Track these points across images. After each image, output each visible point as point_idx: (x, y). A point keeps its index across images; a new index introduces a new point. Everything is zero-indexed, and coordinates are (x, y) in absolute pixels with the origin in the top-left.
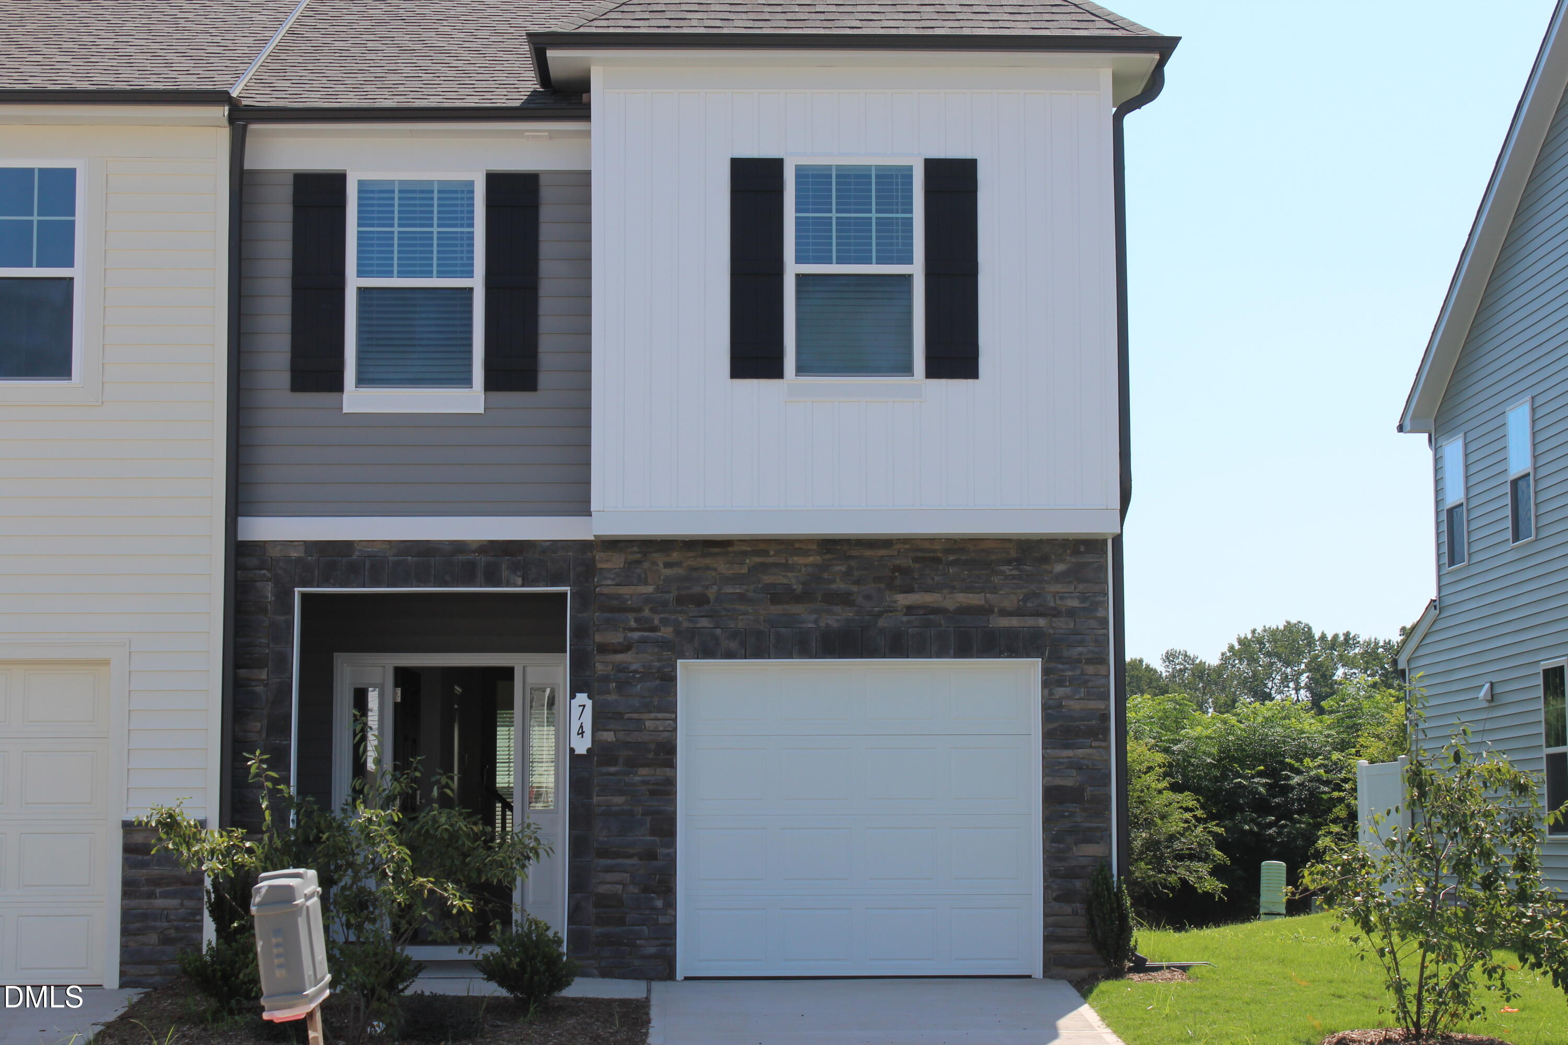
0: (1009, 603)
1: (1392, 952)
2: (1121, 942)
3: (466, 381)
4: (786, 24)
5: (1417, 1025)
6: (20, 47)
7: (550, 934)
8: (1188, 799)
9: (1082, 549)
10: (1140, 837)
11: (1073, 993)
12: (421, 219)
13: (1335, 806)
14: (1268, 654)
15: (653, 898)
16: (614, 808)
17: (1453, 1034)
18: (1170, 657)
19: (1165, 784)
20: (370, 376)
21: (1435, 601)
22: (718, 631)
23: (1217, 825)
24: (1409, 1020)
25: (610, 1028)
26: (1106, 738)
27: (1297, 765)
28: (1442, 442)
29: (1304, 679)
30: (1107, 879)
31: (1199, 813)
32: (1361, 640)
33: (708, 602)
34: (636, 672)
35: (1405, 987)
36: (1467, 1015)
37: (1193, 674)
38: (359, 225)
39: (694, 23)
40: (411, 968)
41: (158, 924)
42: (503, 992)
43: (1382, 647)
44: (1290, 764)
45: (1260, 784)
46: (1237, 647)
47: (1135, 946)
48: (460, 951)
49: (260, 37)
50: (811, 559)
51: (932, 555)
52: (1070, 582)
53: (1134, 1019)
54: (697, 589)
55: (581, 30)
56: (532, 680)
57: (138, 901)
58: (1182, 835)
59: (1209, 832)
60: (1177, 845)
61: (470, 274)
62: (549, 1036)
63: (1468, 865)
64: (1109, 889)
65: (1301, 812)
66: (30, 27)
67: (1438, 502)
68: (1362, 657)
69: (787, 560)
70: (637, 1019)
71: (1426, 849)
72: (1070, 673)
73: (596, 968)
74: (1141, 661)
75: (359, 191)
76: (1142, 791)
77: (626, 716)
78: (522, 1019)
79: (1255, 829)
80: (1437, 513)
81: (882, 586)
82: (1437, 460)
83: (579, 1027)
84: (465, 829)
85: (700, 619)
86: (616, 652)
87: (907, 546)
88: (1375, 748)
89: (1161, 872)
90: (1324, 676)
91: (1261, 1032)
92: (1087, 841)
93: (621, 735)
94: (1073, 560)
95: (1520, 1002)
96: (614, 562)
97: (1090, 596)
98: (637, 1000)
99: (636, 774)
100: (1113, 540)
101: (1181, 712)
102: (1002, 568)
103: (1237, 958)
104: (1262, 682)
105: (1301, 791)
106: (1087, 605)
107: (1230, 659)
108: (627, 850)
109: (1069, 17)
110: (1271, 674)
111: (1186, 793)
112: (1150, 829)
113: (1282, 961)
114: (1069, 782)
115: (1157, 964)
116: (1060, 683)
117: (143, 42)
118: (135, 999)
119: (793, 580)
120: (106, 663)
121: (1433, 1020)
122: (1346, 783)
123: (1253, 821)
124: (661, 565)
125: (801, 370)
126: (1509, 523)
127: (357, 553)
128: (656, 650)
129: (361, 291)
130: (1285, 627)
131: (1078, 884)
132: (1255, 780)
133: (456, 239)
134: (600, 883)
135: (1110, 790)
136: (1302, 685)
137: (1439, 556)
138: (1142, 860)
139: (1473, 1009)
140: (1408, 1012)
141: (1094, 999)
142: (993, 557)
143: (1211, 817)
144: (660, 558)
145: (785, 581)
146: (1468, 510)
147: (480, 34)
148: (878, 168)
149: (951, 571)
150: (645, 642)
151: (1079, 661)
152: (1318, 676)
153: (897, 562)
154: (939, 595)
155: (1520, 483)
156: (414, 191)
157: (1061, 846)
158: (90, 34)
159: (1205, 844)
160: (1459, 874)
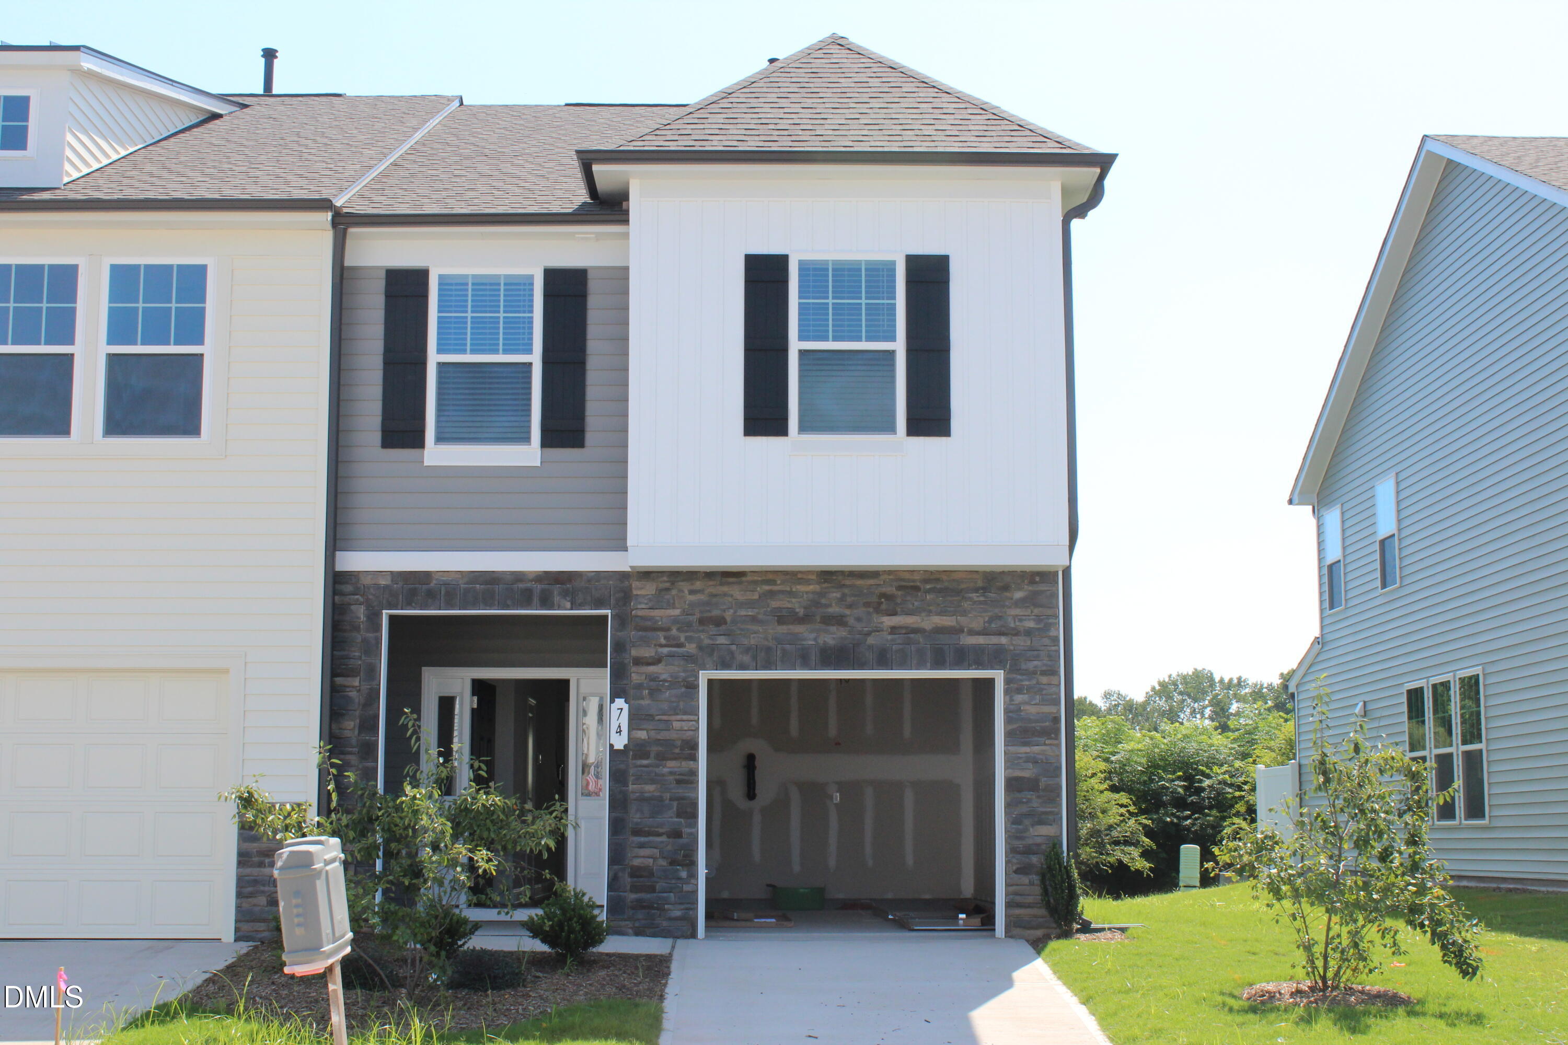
0: (977, 624)
1: (1302, 916)
2: (1070, 908)
3: (527, 439)
4: (791, 144)
5: (1324, 978)
6: (170, 171)
7: (586, 899)
8: (1123, 798)
9: (1037, 579)
10: (1085, 827)
11: (1030, 949)
12: (491, 306)
13: (1237, 803)
14: (1181, 693)
15: (678, 870)
16: (646, 795)
17: (1354, 986)
18: (1107, 695)
19: (1106, 786)
20: (447, 436)
21: (1318, 638)
22: (734, 647)
23: (1146, 818)
24: (1316, 973)
25: (635, 979)
26: (1058, 737)
27: (1208, 771)
28: (1323, 512)
29: (1208, 712)
30: (1058, 856)
31: (1132, 808)
32: (1250, 683)
33: (726, 623)
34: (665, 681)
35: (1313, 945)
36: (1367, 970)
37: (1125, 708)
38: (439, 312)
39: (715, 143)
40: (469, 927)
41: (266, 889)
42: (545, 948)
43: (1266, 688)
44: (1201, 771)
45: (1179, 787)
46: (1157, 687)
47: (1082, 911)
48: (499, 913)
49: (365, 164)
50: (811, 587)
51: (912, 584)
52: (1028, 607)
53: (1081, 973)
54: (716, 613)
55: (621, 148)
56: (583, 690)
57: (250, 870)
58: (1118, 825)
59: (1140, 824)
60: (1114, 833)
61: (529, 351)
62: (581, 985)
63: (1366, 842)
64: (1060, 864)
65: (1210, 808)
66: (183, 159)
67: (1320, 560)
68: (1251, 696)
69: (791, 589)
70: (659, 972)
71: (1331, 827)
72: (1027, 683)
73: (631, 928)
74: (1085, 698)
75: (440, 284)
76: (1088, 791)
77: (657, 718)
78: (560, 971)
79: (1175, 821)
80: (1320, 568)
81: (871, 610)
82: (1319, 526)
83: (608, 978)
84: (500, 803)
85: (718, 637)
86: (649, 664)
87: (891, 577)
88: (1268, 756)
89: (1102, 854)
90: (1222, 709)
91: (1190, 985)
92: (1041, 822)
93: (653, 733)
94: (1030, 588)
95: (1407, 957)
96: (647, 590)
97: (1043, 619)
98: (662, 956)
99: (665, 766)
100: (1063, 571)
101: (1119, 730)
102: (971, 595)
103: (1166, 921)
104: (1176, 714)
105: (1211, 791)
106: (1041, 626)
107: (1152, 696)
108: (657, 830)
109: (1025, 139)
110: (1183, 708)
111: (1122, 793)
112: (1093, 821)
113: (1204, 924)
114: (1026, 774)
115: (1100, 926)
116: (1019, 691)
117: (270, 168)
118: (244, 951)
119: (796, 605)
120: (226, 671)
121: (1337, 974)
122: (1246, 785)
123: (1173, 814)
124: (686, 592)
125: (803, 429)
126: (1378, 574)
127: (434, 582)
128: (682, 663)
129: (441, 365)
130: (1193, 673)
131: (1034, 859)
132: (1176, 783)
133: (519, 323)
134: (634, 857)
135: (1061, 781)
136: (1207, 716)
137: (1321, 602)
138: (1087, 845)
139: (1372, 966)
140: (1316, 967)
141: (1047, 956)
142: (963, 586)
143: (1142, 812)
144: (685, 586)
145: (789, 606)
146: (1345, 565)
147: (547, 165)
148: (867, 262)
149: (928, 597)
150: (674, 656)
151: (1035, 673)
152: (1218, 710)
153: (883, 590)
154: (918, 617)
155: (1386, 542)
156: (485, 284)
157: (1020, 827)
158: (229, 163)
159: (1136, 833)
160: (1360, 848)
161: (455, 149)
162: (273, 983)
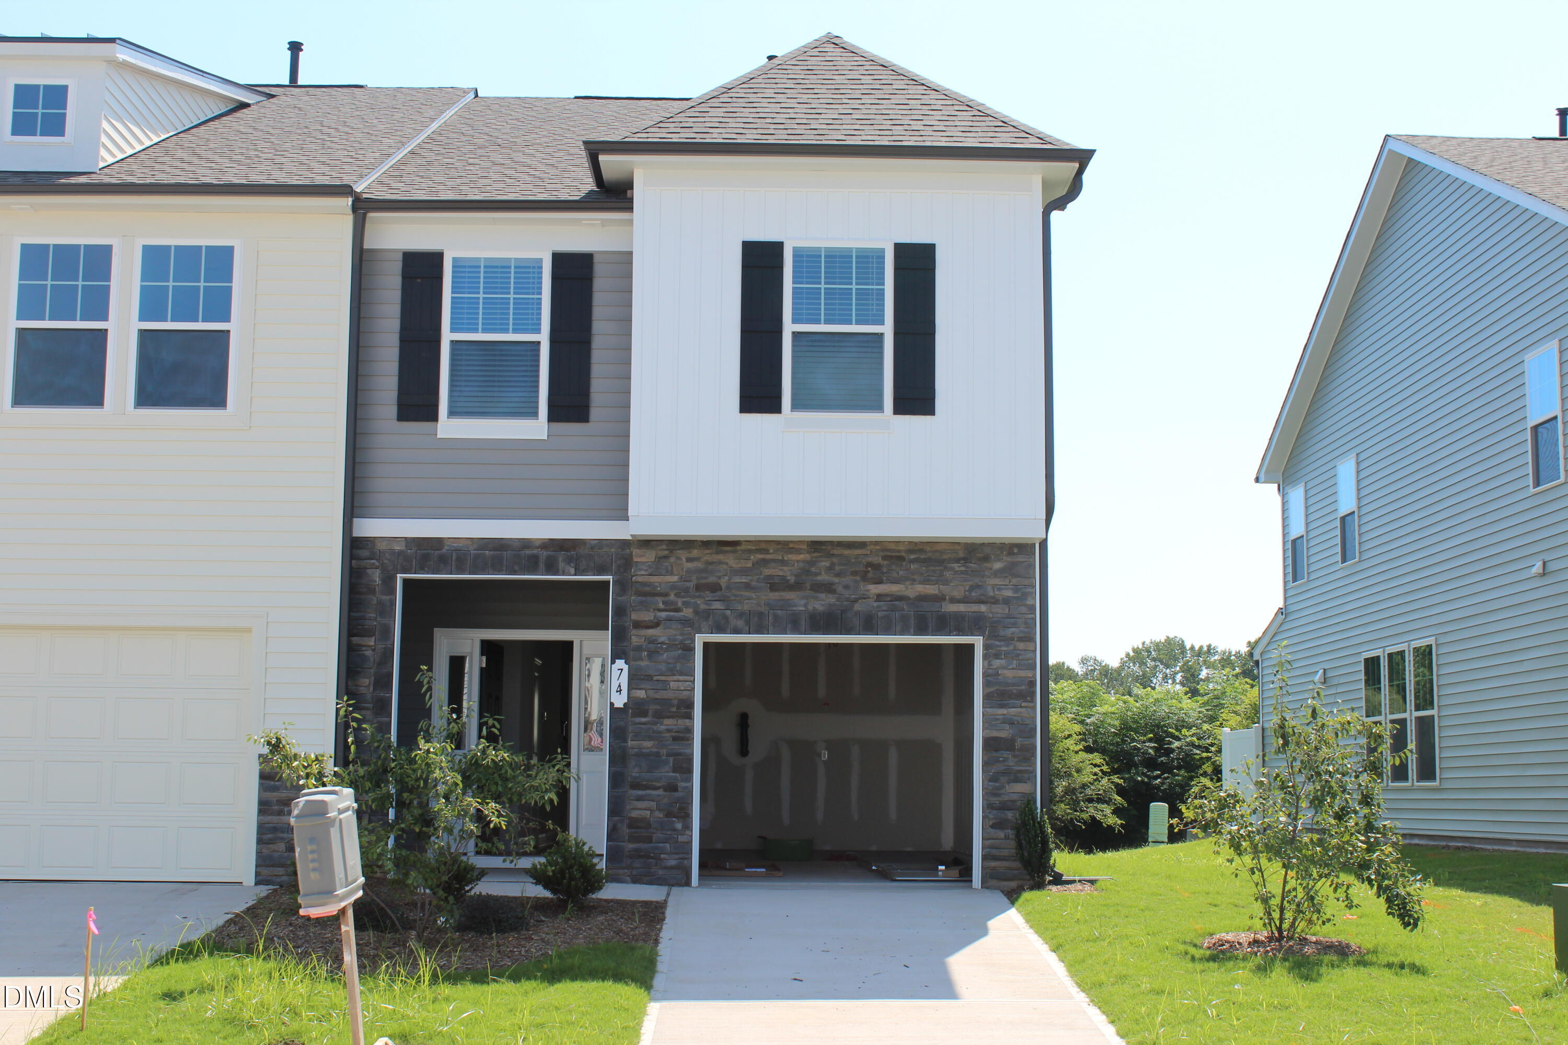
0: (958, 593)
1: (1260, 870)
2: (1043, 861)
3: (534, 414)
4: (787, 137)
5: (1280, 930)
6: (201, 158)
7: (586, 848)
8: (1097, 758)
9: (1016, 550)
10: (1061, 786)
11: (1005, 900)
12: (502, 288)
13: (1204, 764)
14: (1154, 660)
15: (673, 821)
16: (644, 751)
17: (1308, 937)
18: (1084, 661)
19: (1080, 747)
20: (461, 410)
21: (1282, 609)
22: (728, 612)
23: (1118, 777)
24: (1273, 924)
25: (632, 924)
26: (1033, 700)
27: (1177, 733)
28: (1288, 490)
29: (1179, 677)
30: (1032, 811)
31: (1105, 768)
32: (1219, 650)
33: (721, 589)
34: (663, 643)
35: (1270, 898)
36: (1320, 922)
37: (1101, 673)
38: (453, 292)
39: (716, 135)
40: (476, 873)
41: (284, 835)
42: (547, 894)
43: (1234, 655)
44: (1171, 733)
45: (1150, 748)
46: (1132, 654)
47: (1054, 864)
48: (504, 861)
49: (384, 152)
50: (802, 556)
51: (897, 554)
52: (1005, 577)
53: (1052, 922)
54: (712, 579)
55: (626, 140)
56: (586, 652)
57: (270, 817)
58: (1092, 784)
59: (1112, 782)
60: (1088, 792)
61: (538, 331)
62: (581, 929)
63: (1322, 802)
64: (1034, 818)
65: (1179, 768)
66: (212, 146)
67: (1285, 535)
68: (1220, 663)
69: (783, 557)
70: (655, 917)
71: (1289, 787)
72: (1005, 649)
73: (629, 876)
74: (1063, 663)
75: (454, 267)
76: (1063, 752)
77: (655, 678)
78: (561, 915)
79: (1146, 780)
80: (1284, 543)
81: (858, 578)
82: (1284, 504)
83: (606, 923)
84: (508, 759)
85: (714, 603)
86: (648, 627)
87: (878, 547)
88: (1234, 720)
89: (1076, 811)
90: (1193, 675)
91: (1154, 934)
92: (1017, 780)
93: (651, 693)
94: (1009, 559)
95: (1359, 910)
96: (645, 557)
97: (1021, 588)
98: (657, 902)
99: (662, 724)
100: (1040, 544)
101: (1094, 694)
102: (953, 565)
103: (1134, 875)
104: (1149, 679)
105: (1180, 752)
106: (1019, 595)
107: (1126, 662)
108: (654, 784)
109: (1008, 135)
110: (1156, 673)
111: (1095, 754)
112: (1068, 779)
113: (1168, 877)
114: (1003, 734)
115: (1071, 878)
116: (997, 656)
117: (294, 155)
118: (264, 894)
119: (788, 573)
120: (249, 630)
121: (1293, 925)
122: (1212, 746)
123: (1144, 774)
124: (684, 560)
125: (795, 406)
126: (1338, 549)
127: (446, 548)
128: (679, 626)
129: (454, 343)
130: (1165, 640)
131: (1010, 815)
132: (1147, 744)
133: (528, 304)
134: (632, 809)
135: (1037, 741)
136: (1178, 681)
137: (1285, 575)
138: (1062, 802)
139: (1325, 917)
140: (1273, 919)
141: (1021, 906)
142: (945, 557)
143: (1114, 771)
144: (683, 554)
145: (781, 574)
146: (1307, 541)
147: (556, 155)
148: (858, 251)
149: (912, 567)
150: (671, 620)
151: (1012, 639)
152: (1189, 676)
153: (870, 559)
154: (903, 586)
155: (1347, 519)
156: (497, 267)
157: (997, 784)
158: (256, 150)
159: (1108, 791)
160: (1316, 808)
161: (471, 139)
162: (291, 924)
